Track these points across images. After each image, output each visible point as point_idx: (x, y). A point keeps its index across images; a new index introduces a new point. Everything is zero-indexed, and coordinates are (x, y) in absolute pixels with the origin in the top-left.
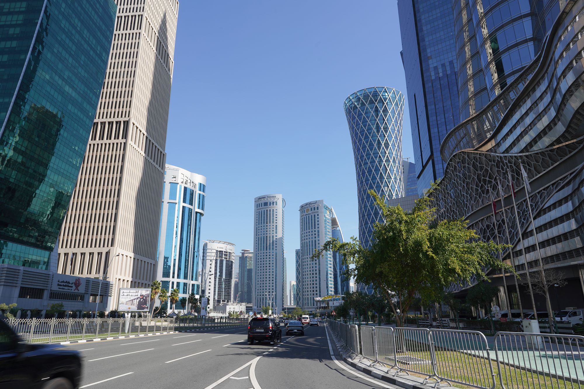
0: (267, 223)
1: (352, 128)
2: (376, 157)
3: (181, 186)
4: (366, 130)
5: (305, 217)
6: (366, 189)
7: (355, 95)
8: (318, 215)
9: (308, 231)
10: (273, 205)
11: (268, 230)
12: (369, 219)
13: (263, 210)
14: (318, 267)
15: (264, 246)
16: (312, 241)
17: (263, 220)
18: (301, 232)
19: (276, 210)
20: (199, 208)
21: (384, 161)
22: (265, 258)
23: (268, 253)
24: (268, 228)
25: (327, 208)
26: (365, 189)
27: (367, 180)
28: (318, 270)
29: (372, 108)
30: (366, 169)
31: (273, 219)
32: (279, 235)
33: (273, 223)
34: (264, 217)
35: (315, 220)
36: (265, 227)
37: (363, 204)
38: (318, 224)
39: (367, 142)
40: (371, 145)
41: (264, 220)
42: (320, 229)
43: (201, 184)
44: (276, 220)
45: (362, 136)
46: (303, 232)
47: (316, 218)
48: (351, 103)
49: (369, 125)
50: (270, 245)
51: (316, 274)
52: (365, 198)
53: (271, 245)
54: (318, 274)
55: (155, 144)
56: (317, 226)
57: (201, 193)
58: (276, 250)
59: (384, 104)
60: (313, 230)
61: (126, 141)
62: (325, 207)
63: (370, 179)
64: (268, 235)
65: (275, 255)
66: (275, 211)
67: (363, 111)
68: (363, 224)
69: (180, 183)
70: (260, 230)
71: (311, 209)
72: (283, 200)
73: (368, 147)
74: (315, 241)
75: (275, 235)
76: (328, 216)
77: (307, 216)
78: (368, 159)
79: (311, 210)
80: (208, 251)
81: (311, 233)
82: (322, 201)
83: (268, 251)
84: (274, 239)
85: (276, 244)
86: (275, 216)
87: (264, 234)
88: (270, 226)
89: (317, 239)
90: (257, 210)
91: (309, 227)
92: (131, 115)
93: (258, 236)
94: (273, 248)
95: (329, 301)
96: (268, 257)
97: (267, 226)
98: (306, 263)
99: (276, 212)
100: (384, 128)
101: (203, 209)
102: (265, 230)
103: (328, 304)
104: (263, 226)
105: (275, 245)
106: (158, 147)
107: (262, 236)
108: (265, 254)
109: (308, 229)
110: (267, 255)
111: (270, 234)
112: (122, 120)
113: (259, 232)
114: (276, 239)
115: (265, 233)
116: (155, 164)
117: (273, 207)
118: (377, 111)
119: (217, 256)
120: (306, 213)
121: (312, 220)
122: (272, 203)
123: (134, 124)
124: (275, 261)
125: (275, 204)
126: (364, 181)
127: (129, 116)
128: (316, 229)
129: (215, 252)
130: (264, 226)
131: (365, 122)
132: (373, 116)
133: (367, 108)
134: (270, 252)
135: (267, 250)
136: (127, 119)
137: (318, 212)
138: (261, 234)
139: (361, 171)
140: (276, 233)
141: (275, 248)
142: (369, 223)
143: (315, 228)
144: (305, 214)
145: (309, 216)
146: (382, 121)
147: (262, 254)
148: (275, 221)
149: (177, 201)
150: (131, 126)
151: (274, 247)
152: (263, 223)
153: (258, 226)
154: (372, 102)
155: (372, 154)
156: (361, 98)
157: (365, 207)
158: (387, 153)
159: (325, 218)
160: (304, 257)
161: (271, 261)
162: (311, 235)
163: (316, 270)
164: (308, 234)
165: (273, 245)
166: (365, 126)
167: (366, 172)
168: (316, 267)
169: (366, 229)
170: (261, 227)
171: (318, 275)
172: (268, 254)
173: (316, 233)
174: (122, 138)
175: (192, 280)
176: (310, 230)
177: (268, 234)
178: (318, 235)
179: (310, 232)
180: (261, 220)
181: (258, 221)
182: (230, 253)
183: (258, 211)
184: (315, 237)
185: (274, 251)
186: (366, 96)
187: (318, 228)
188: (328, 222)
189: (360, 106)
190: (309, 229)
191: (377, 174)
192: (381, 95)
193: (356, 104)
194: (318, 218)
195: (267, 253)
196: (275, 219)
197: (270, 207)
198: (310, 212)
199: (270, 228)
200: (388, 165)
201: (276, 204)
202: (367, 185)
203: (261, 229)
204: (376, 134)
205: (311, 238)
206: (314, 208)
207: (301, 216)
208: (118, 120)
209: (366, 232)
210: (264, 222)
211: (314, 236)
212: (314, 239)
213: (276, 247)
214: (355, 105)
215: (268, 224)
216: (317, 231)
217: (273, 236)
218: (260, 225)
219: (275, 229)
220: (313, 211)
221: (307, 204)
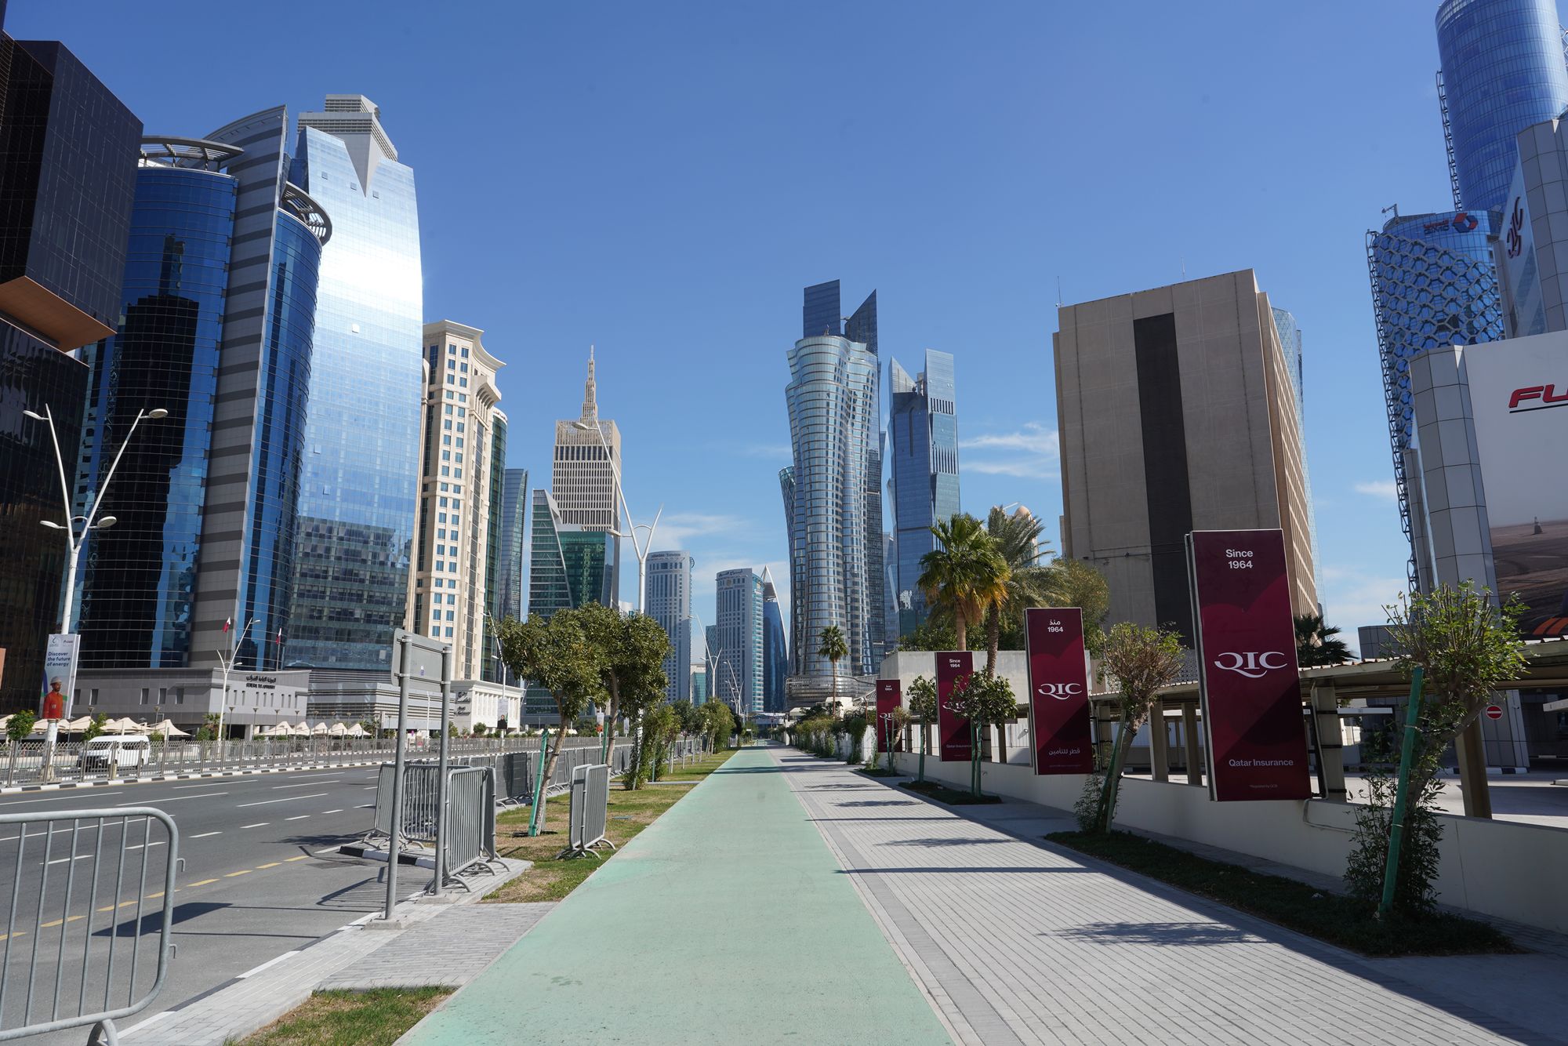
0: (666, 595)
1: (787, 507)
5: (725, 590)
8: (743, 591)
9: (728, 613)
10: (676, 567)
13: (660, 575)
14: (741, 666)
17: (659, 591)
18: (718, 612)
19: (681, 575)
24: (668, 604)
25: (757, 580)
28: (741, 670)
31: (676, 590)
32: (685, 614)
33: (676, 595)
34: (661, 586)
35: (739, 597)
36: (664, 602)
38: (744, 604)
41: (661, 590)
42: (746, 611)
44: (681, 592)
46: (722, 614)
47: (741, 595)
54: (741, 675)
56: (741, 607)
60: (736, 612)
62: (755, 578)
64: (668, 615)
66: (678, 577)
70: (655, 607)
71: (734, 580)
72: (691, 560)
74: (739, 628)
75: (678, 614)
76: (758, 591)
77: (728, 590)
79: (734, 582)
81: (732, 617)
82: (750, 569)
84: (678, 622)
85: (680, 628)
86: (678, 585)
87: (661, 612)
89: (741, 626)
90: (651, 572)
91: (730, 607)
94: (675, 635)
97: (666, 600)
99: (681, 579)
102: (663, 606)
104: (659, 599)
107: (659, 615)
109: (728, 610)
111: (670, 612)
113: (653, 609)
114: (680, 620)
115: (663, 610)
117: (676, 571)
120: (726, 586)
121: (734, 597)
122: (674, 565)
125: (678, 566)
128: (741, 611)
137: (743, 586)
138: (657, 613)
140: (680, 611)
141: (678, 635)
143: (739, 610)
144: (724, 587)
145: (730, 591)
148: (678, 594)
152: (659, 594)
153: (652, 599)
159: (753, 595)
162: (732, 619)
163: (738, 670)
164: (728, 617)
165: (675, 630)
170: (657, 600)
171: (741, 677)
173: (741, 616)
176: (732, 612)
177: (668, 612)
178: (743, 620)
179: (732, 615)
180: (657, 591)
181: (651, 591)
183: (652, 574)
184: (739, 623)
185: (677, 638)
187: (743, 609)
190: (730, 611)
194: (743, 595)
196: (678, 589)
197: (671, 571)
198: (732, 585)
199: (671, 601)
201: (681, 567)
203: (658, 604)
205: (732, 624)
206: (739, 580)
207: (719, 590)
211: (737, 621)
212: (737, 626)
215: (668, 598)
216: (741, 614)
217: (675, 616)
218: (655, 598)
219: (678, 606)
220: (737, 584)
221: (727, 572)
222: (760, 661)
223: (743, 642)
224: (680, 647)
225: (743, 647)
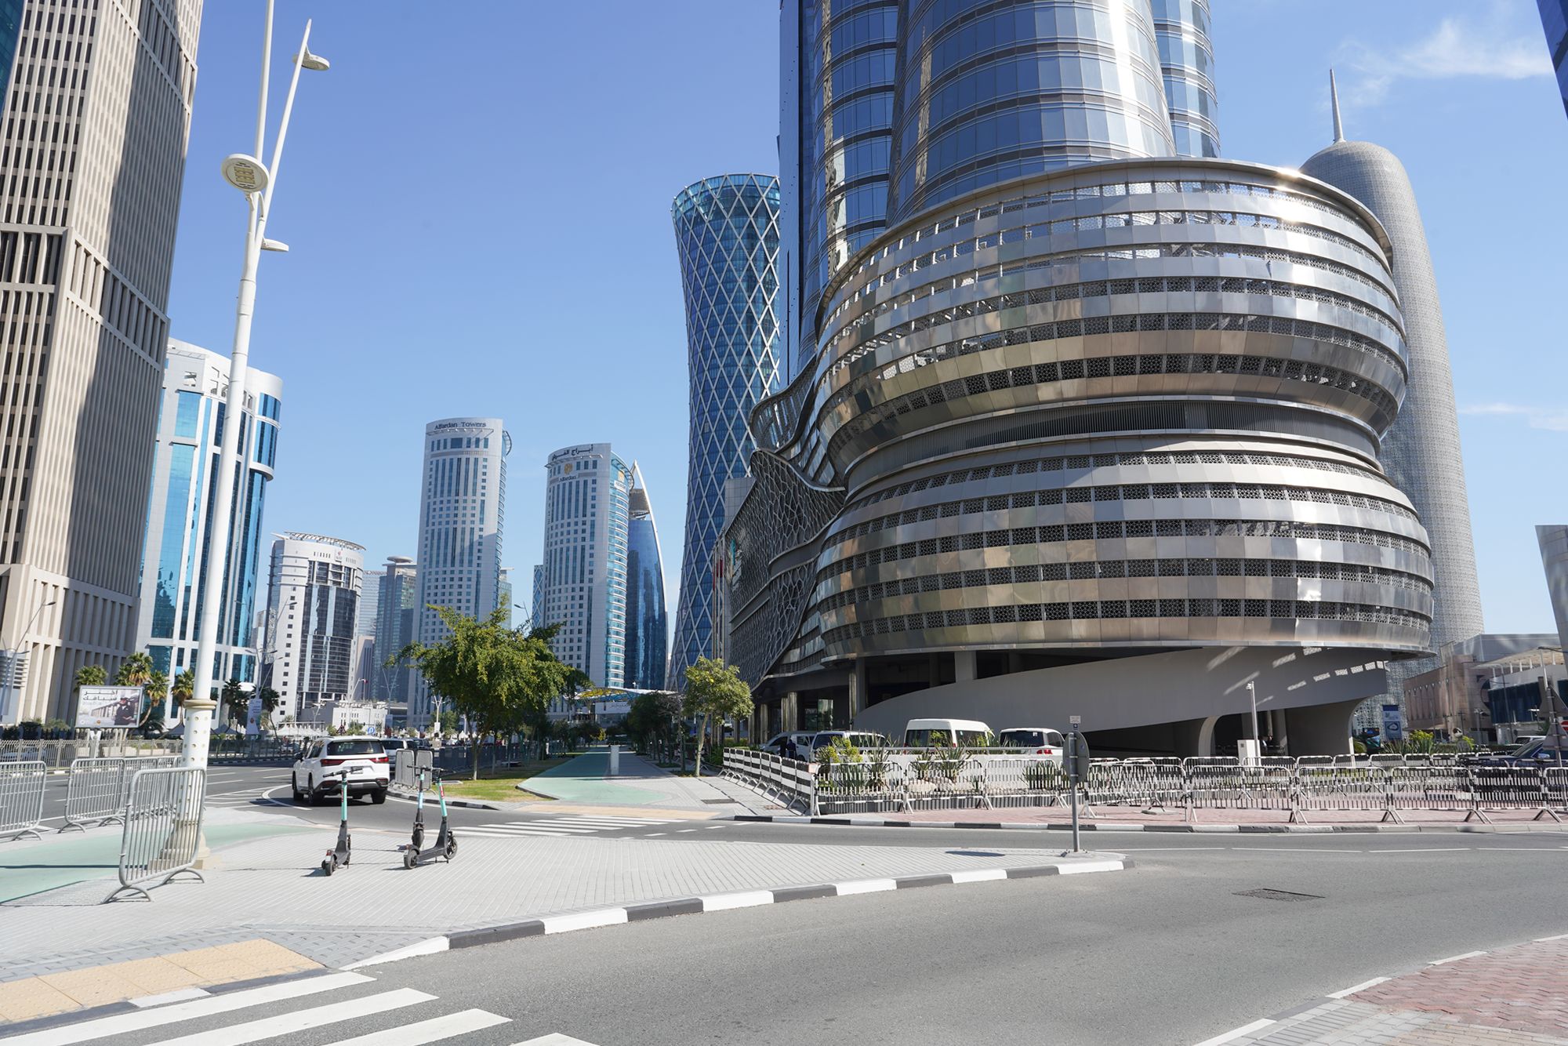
0: (457, 494)
1: (687, 272)
2: (740, 354)
3: (209, 401)
4: (720, 282)
5: (561, 484)
6: (710, 431)
7: (699, 189)
8: (594, 482)
10: (477, 446)
11: (460, 512)
12: (711, 506)
13: (448, 459)
14: (585, 614)
15: (445, 555)
16: (575, 549)
17: (446, 485)
18: (548, 522)
19: (485, 460)
20: (259, 461)
21: (759, 365)
22: (447, 587)
23: (456, 572)
24: (460, 508)
25: (618, 465)
26: (707, 430)
27: (714, 409)
28: (585, 623)
29: (739, 228)
30: (713, 380)
31: (475, 484)
32: (490, 528)
33: (474, 493)
34: (450, 478)
35: (585, 494)
36: (453, 505)
37: (699, 466)
38: (593, 506)
39: (720, 314)
40: (730, 322)
41: (450, 485)
42: (597, 519)
43: (266, 396)
44: (484, 488)
45: (711, 295)
46: (554, 524)
47: (589, 490)
48: (689, 206)
49: (729, 270)
50: (462, 554)
51: (580, 631)
52: (706, 452)
53: (467, 552)
54: (585, 631)
55: (139, 295)
56: (589, 510)
57: (268, 420)
58: (478, 565)
59: (771, 220)
60: (581, 519)
61: (57, 289)
62: (615, 462)
63: (721, 408)
64: (459, 527)
65: (474, 580)
66: (481, 463)
67: (717, 231)
68: (697, 518)
69: (207, 393)
70: (438, 513)
71: (578, 464)
72: (506, 436)
73: (721, 327)
74: (583, 549)
75: (477, 526)
76: (620, 485)
77: (567, 482)
78: (721, 356)
79: (578, 468)
80: (286, 561)
81: (572, 528)
82: (608, 446)
83: (457, 567)
84: (476, 538)
85: (479, 551)
86: (480, 477)
87: (448, 523)
88: (465, 501)
89: (587, 543)
90: (433, 456)
91: (569, 511)
92: (72, 221)
93: (430, 528)
94: (470, 562)
95: (594, 701)
96: (456, 583)
97: (457, 501)
98: (556, 604)
99: (485, 467)
100: (764, 282)
101: (270, 463)
102: (452, 512)
103: (593, 709)
104: (445, 502)
105: (476, 554)
106: (147, 302)
107: (443, 527)
108: (448, 576)
109: (566, 516)
110: (452, 579)
111: (464, 522)
112: (45, 231)
113: (434, 517)
114: (481, 537)
115: (452, 519)
116: (137, 349)
117: (477, 453)
118: (752, 237)
119: (311, 577)
120: (563, 475)
121: (577, 492)
122: (473, 440)
123: (78, 245)
124: (473, 594)
125: (482, 443)
126: (706, 410)
127: (63, 224)
128: (589, 518)
129: (307, 564)
130: (449, 502)
131: (719, 260)
132: (740, 247)
133: (728, 227)
134: (461, 572)
135: (453, 564)
136: (58, 230)
137: (595, 474)
138: (440, 523)
139: (700, 384)
140: (482, 520)
141: (475, 561)
142: (710, 516)
143: (584, 515)
144: (560, 476)
145: (571, 483)
146: (762, 264)
147: (441, 576)
148: (479, 491)
149: (198, 441)
150: (71, 249)
151: (475, 558)
152: (446, 492)
153: (432, 500)
154: (740, 213)
155: (730, 344)
156: (716, 197)
157: (705, 475)
158: (768, 345)
159: (611, 491)
160: (552, 588)
161: (464, 594)
162: (572, 532)
163: (580, 623)
165: (471, 554)
166: (719, 271)
167: (713, 388)
168: (581, 614)
169: (702, 529)
170: (442, 502)
171: (584, 636)
172: (456, 576)
173: (588, 527)
174: (45, 282)
175: (235, 643)
176: (572, 520)
177: (459, 522)
178: (592, 534)
179: (572, 524)
180: (442, 485)
181: (432, 487)
182: (350, 569)
183: (434, 460)
184: (584, 539)
185: (474, 568)
186: (728, 195)
187: (593, 515)
188: (619, 502)
189: (711, 217)
190: (569, 517)
191: (739, 397)
192: (764, 196)
193: (702, 210)
194: (594, 490)
195: (452, 572)
196: (480, 484)
197: (467, 453)
198: (574, 473)
199: (465, 508)
200: (767, 377)
201: (486, 446)
202: (713, 421)
203: (441, 509)
204: (743, 296)
205: (572, 540)
206: (586, 463)
207: (551, 482)
208: (32, 229)
209: (702, 538)
210: (449, 491)
211: (580, 535)
212: (579, 544)
213: (479, 558)
214: (699, 214)
215: (461, 497)
216: (588, 524)
217: (472, 530)
218: (438, 499)
219: (477, 512)
220: (582, 470)
221: (567, 452)
222: (619, 609)
223: (591, 572)
224: (478, 583)
225: (591, 580)
